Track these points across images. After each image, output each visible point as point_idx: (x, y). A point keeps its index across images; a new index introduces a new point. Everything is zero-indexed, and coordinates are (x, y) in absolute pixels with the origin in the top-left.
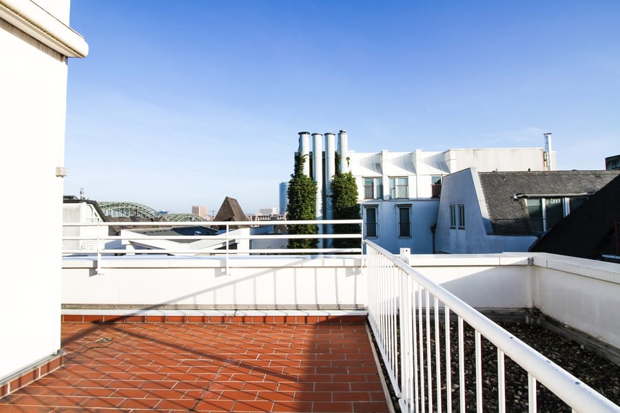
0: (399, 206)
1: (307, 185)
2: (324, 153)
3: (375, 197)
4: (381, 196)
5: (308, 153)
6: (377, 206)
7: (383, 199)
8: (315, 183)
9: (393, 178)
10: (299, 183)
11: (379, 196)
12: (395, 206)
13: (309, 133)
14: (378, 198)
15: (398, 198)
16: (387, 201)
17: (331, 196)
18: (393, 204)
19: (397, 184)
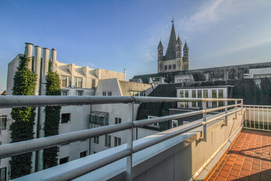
0: (78, 91)
1: (32, 76)
2: (42, 59)
3: (67, 86)
4: (70, 86)
5: (32, 57)
6: (68, 90)
7: (71, 87)
8: (36, 75)
9: (76, 77)
10: (26, 74)
11: (69, 86)
12: (76, 91)
13: (33, 45)
14: (69, 87)
15: (78, 87)
16: (73, 88)
17: (46, 83)
18: (76, 90)
19: (78, 81)
